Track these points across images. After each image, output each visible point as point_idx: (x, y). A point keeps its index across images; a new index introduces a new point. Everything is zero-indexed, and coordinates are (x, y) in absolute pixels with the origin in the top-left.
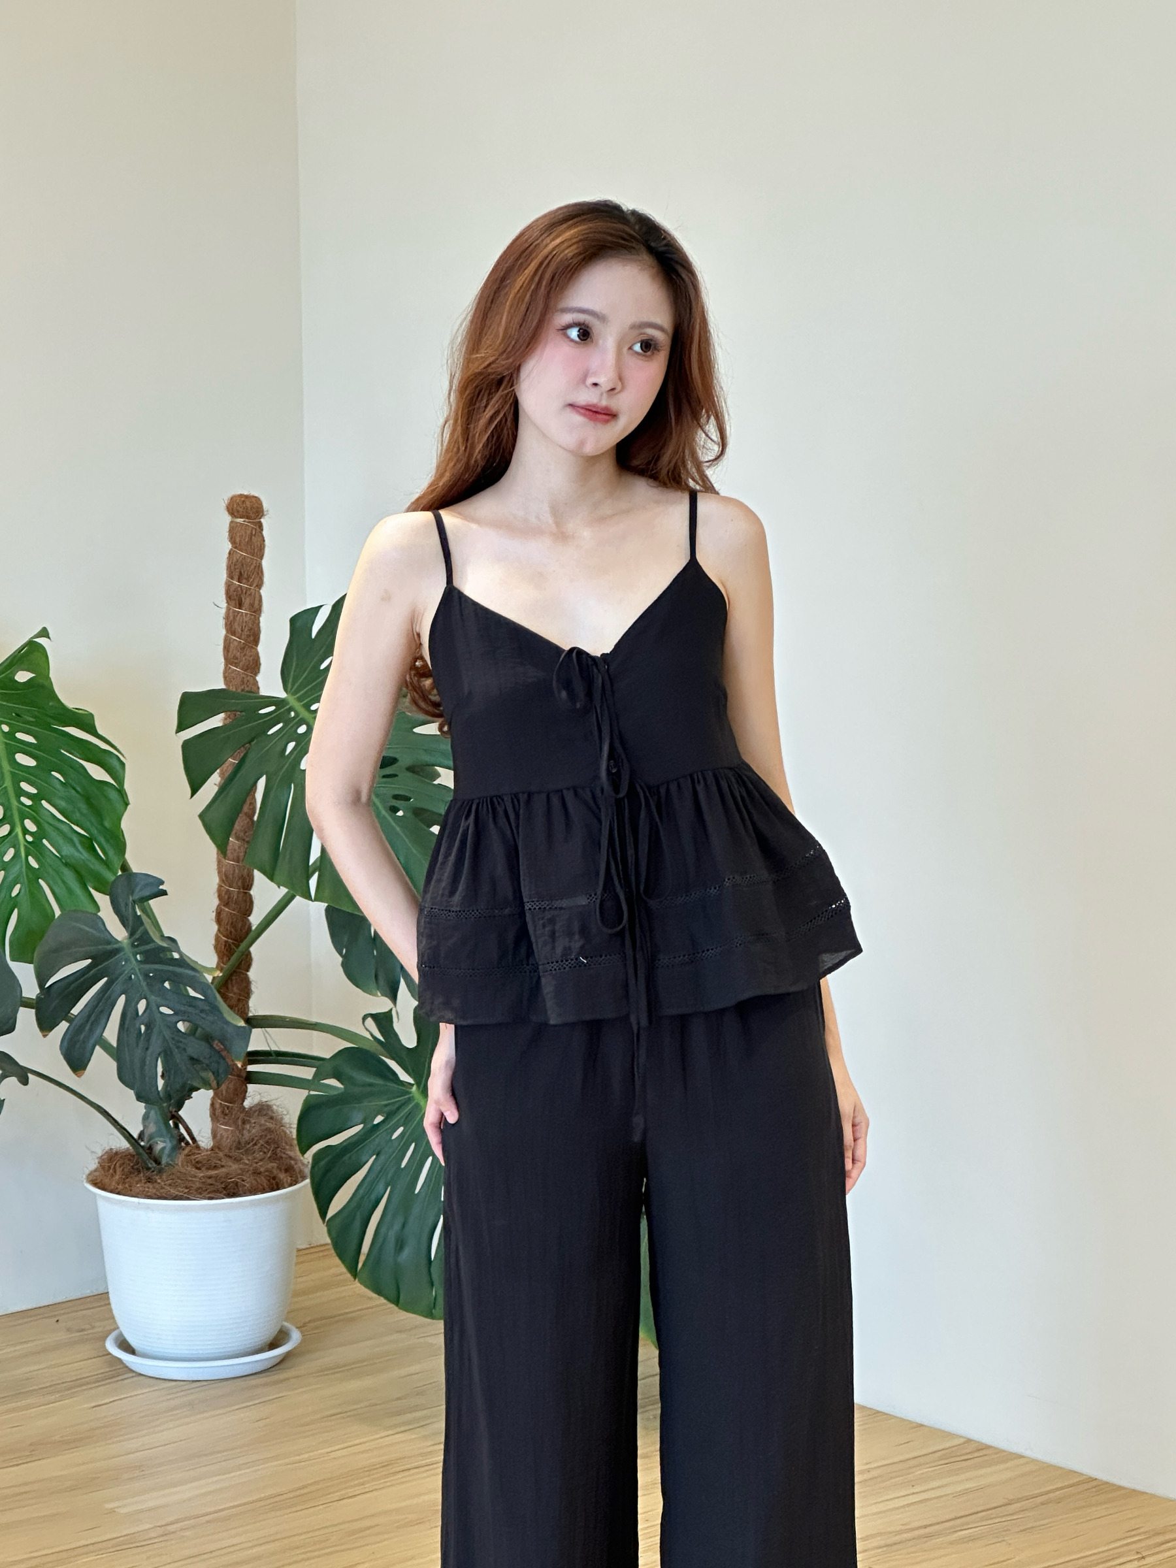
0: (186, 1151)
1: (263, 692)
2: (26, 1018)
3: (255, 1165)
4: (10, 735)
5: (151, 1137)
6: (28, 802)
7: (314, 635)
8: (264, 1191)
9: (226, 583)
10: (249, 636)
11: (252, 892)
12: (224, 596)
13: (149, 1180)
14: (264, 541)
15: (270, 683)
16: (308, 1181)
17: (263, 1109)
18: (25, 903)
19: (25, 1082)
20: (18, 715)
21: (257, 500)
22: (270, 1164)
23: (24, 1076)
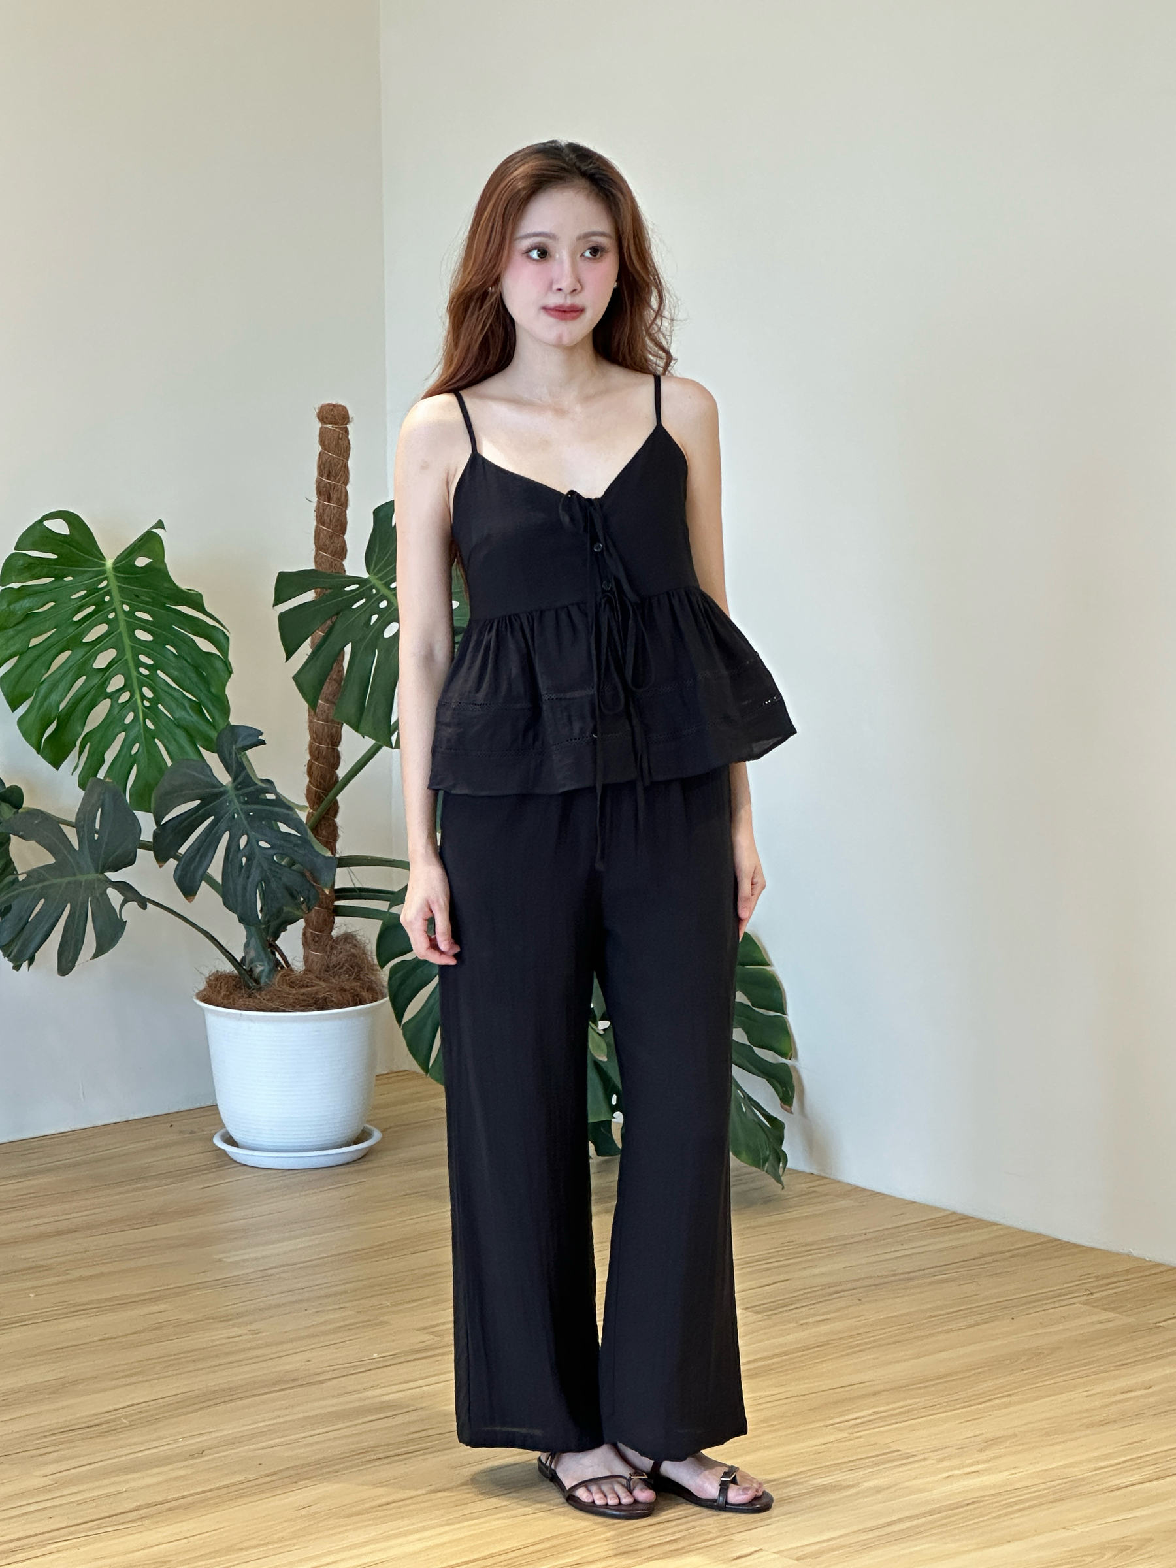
0: (282, 972)
1: (348, 573)
2: (145, 857)
3: (341, 983)
4: (130, 614)
5: (251, 962)
6: (145, 672)
8: (348, 1006)
9: (317, 481)
10: (336, 526)
11: (339, 749)
12: (315, 492)
13: (250, 996)
14: (349, 444)
15: (355, 565)
16: (388, 998)
17: (348, 938)
18: (143, 758)
19: (144, 908)
20: (137, 596)
21: (344, 408)
22: (354, 984)
23: (143, 902)
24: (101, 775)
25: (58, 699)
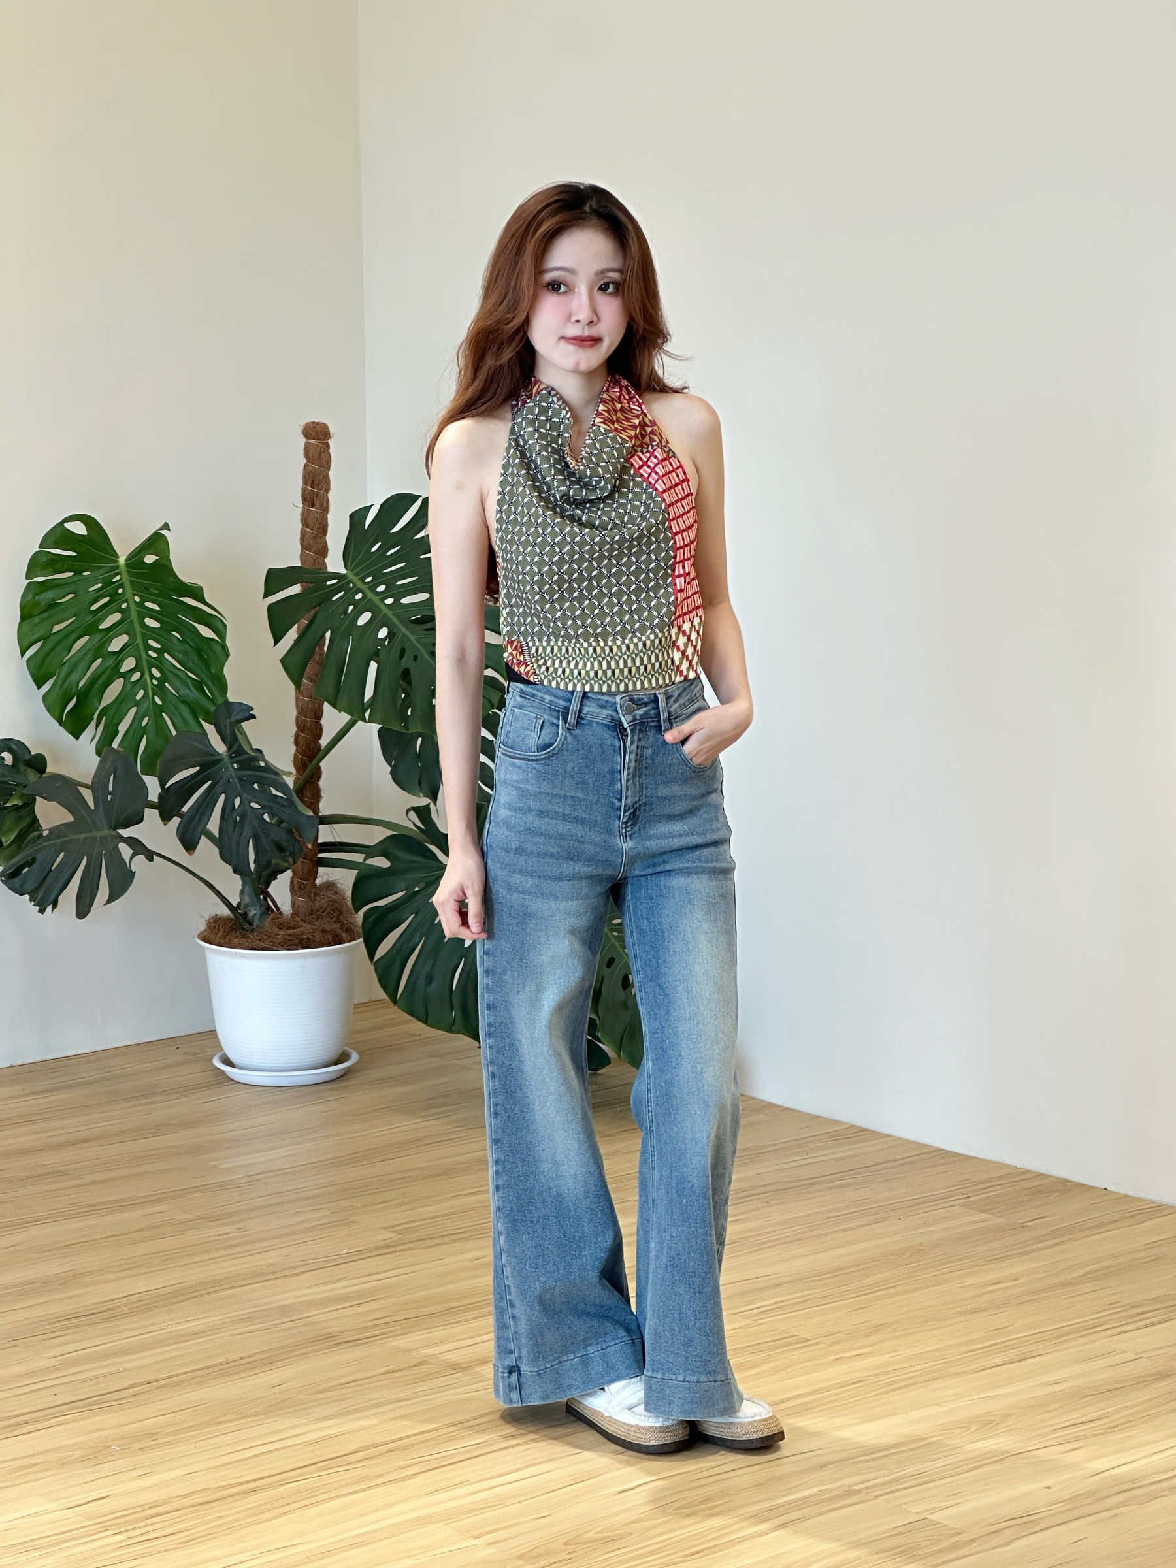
0: (271, 917)
1: (330, 569)
2: (152, 815)
3: (323, 926)
4: (141, 605)
5: (246, 906)
6: (154, 655)
7: (366, 527)
8: (330, 945)
9: (302, 489)
10: (319, 528)
11: (322, 722)
12: (301, 499)
13: (244, 936)
14: (330, 457)
15: (335, 563)
16: (362, 939)
17: (330, 886)
18: (152, 730)
19: (151, 860)
20: (145, 588)
21: (326, 426)
22: (334, 926)
23: (150, 856)
24: (115, 745)
25: (78, 678)
